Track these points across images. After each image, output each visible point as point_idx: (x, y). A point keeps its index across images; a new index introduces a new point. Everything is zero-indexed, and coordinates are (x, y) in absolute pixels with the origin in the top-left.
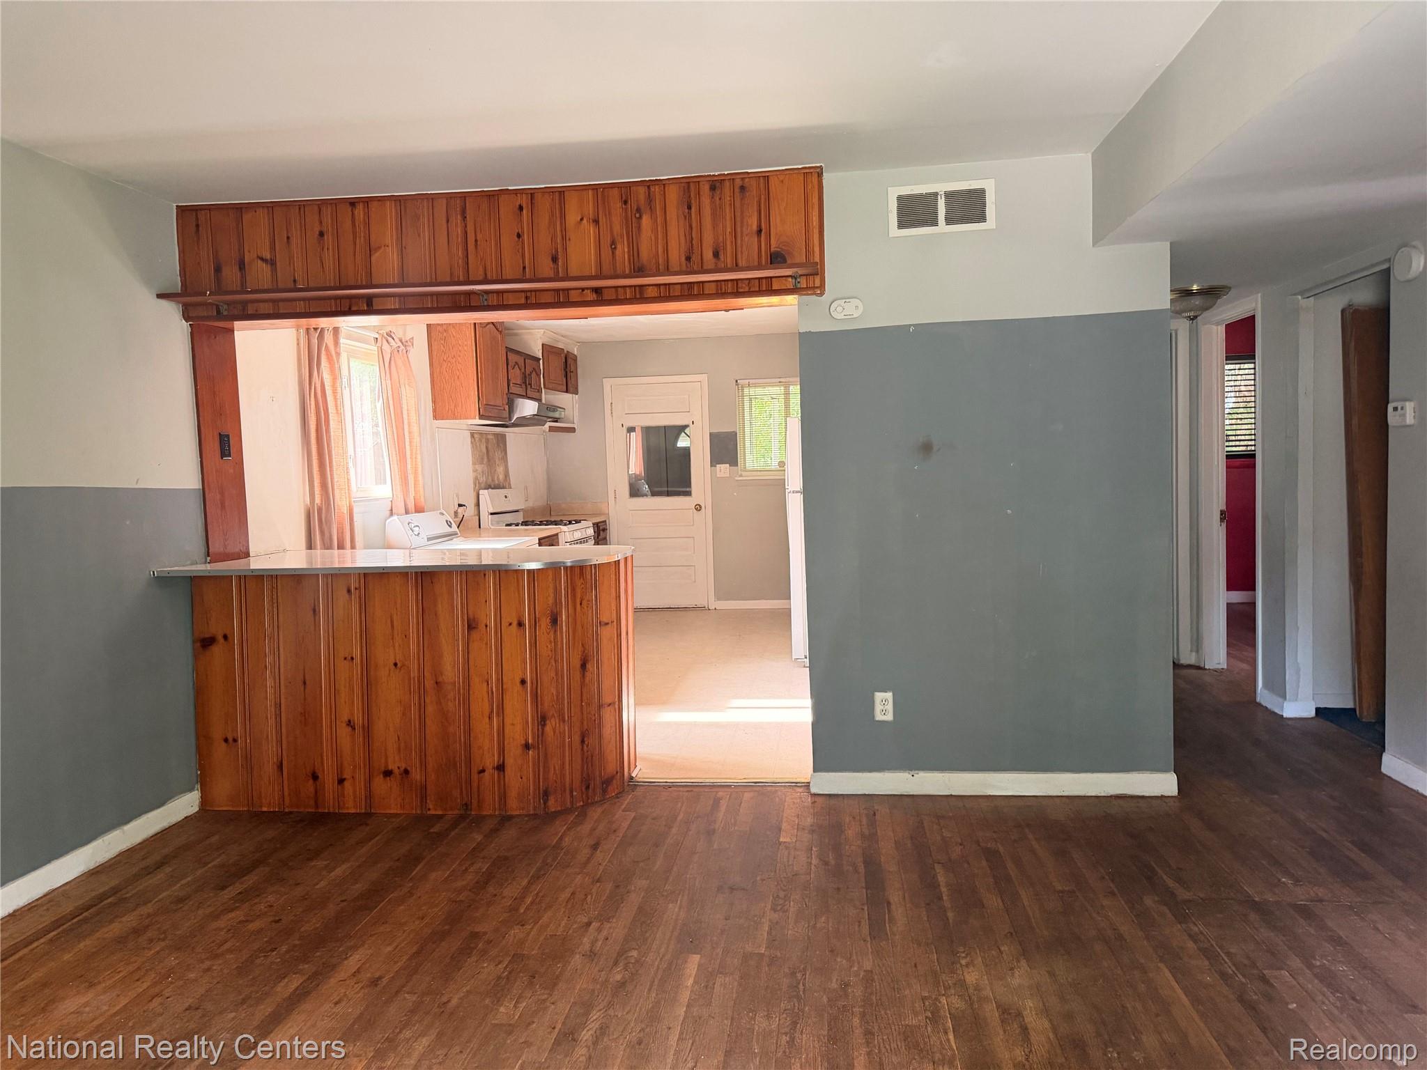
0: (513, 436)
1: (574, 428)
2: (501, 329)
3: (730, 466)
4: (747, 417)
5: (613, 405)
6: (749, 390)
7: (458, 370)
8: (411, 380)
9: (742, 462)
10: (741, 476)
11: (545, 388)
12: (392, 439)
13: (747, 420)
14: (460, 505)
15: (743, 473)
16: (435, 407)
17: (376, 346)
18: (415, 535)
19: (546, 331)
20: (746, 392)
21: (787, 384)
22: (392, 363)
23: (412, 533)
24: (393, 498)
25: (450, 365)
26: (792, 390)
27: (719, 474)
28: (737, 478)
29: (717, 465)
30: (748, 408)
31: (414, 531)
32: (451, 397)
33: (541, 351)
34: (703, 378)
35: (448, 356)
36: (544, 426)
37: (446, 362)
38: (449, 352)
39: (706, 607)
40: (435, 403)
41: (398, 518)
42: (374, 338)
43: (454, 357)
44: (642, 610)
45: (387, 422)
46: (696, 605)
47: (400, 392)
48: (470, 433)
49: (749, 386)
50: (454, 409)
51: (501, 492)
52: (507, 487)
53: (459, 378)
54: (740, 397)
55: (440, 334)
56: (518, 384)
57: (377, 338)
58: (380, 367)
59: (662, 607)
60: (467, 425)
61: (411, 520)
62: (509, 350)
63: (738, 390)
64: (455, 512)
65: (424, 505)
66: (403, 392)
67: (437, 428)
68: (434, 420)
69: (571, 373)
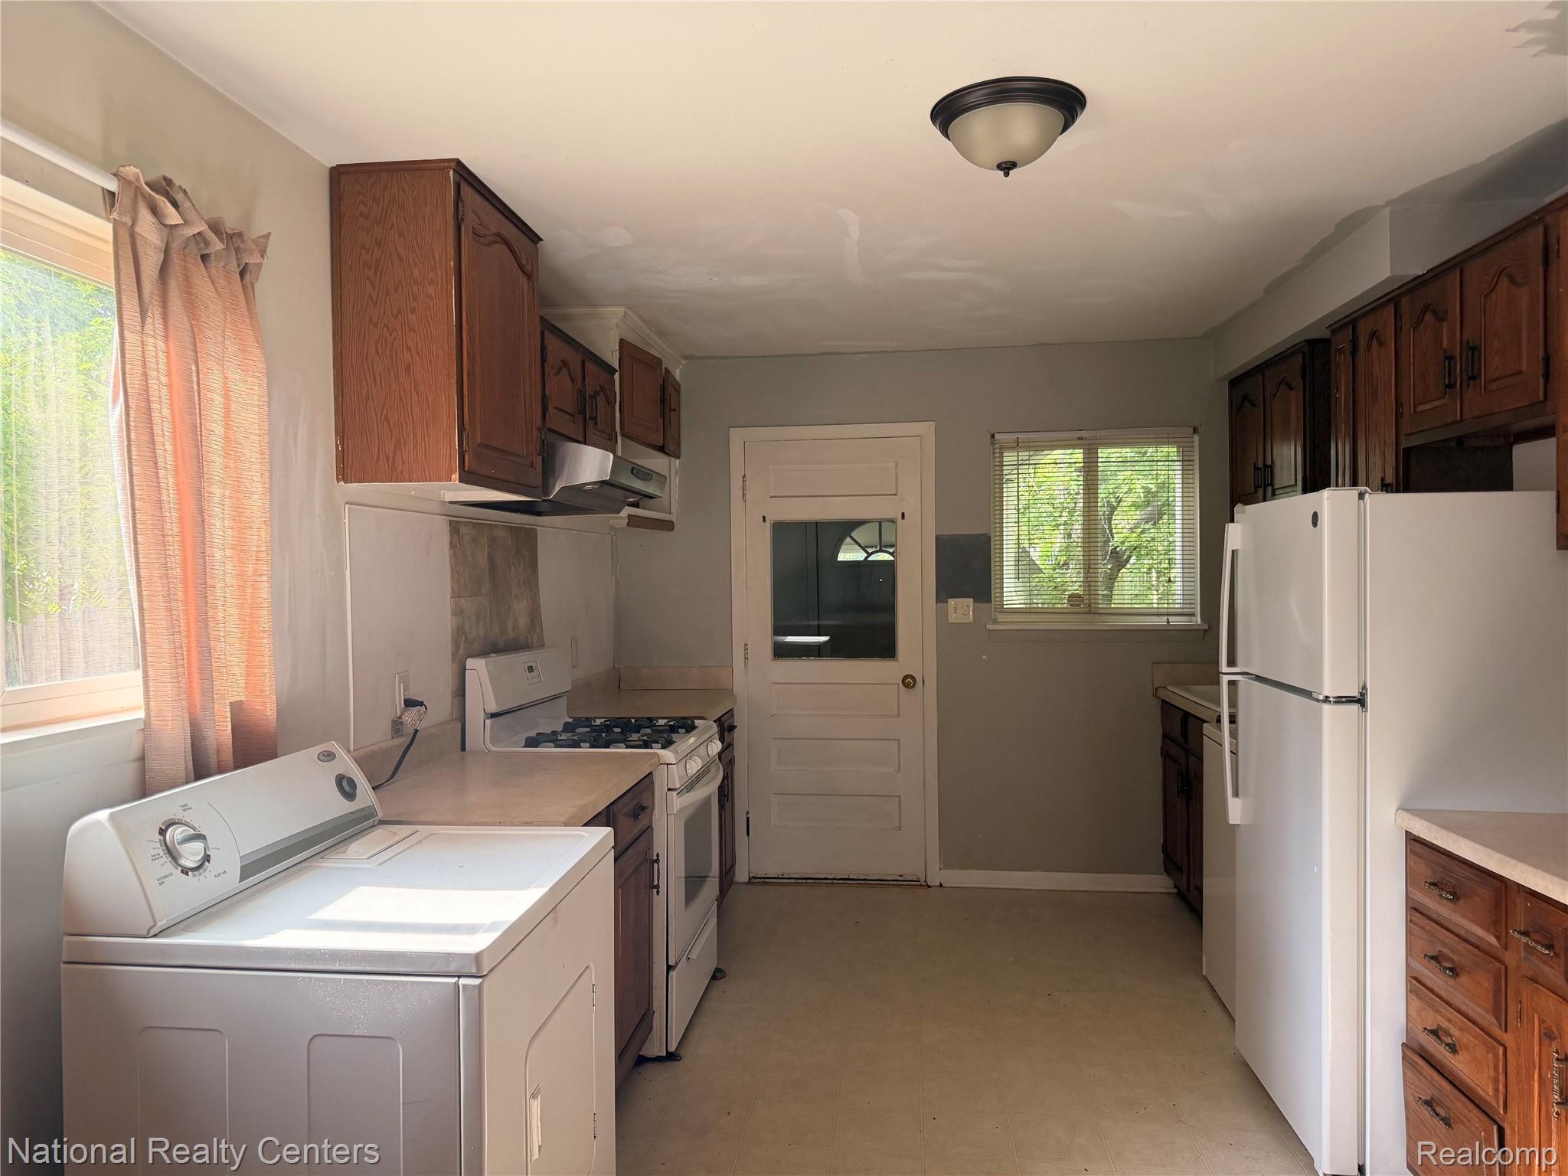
0: (551, 531)
1: (672, 522)
2: (528, 268)
3: (974, 602)
4: (1010, 512)
5: (747, 479)
6: (1016, 454)
7: (409, 349)
8: (252, 352)
9: (998, 595)
10: (995, 622)
11: (623, 435)
12: (153, 524)
13: (1010, 516)
14: (410, 703)
15: (1001, 617)
16: (343, 448)
17: (108, 220)
18: (185, 871)
19: (629, 312)
20: (1009, 457)
21: (1093, 442)
22: (173, 285)
23: (168, 866)
24: (147, 722)
25: (388, 335)
26: (1103, 453)
27: (953, 618)
28: (987, 626)
29: (949, 600)
30: (1012, 489)
31: (181, 856)
32: (387, 420)
33: (617, 355)
34: (927, 428)
35: (385, 312)
36: (618, 513)
37: (377, 328)
38: (387, 299)
39: (922, 880)
40: (343, 437)
41: (112, 817)
42: (106, 193)
43: (399, 312)
44: (793, 881)
45: (136, 470)
46: (901, 876)
47: (198, 377)
48: (450, 521)
49: (1017, 446)
50: (395, 452)
51: (521, 659)
52: (535, 645)
53: (410, 373)
54: (997, 468)
55: (364, 251)
56: (569, 414)
57: (112, 194)
58: (123, 291)
59: (833, 877)
60: (440, 501)
61: (181, 809)
62: (549, 328)
63: (994, 453)
64: (394, 722)
65: (274, 724)
66: (213, 380)
67: (347, 506)
68: (338, 482)
69: (673, 412)
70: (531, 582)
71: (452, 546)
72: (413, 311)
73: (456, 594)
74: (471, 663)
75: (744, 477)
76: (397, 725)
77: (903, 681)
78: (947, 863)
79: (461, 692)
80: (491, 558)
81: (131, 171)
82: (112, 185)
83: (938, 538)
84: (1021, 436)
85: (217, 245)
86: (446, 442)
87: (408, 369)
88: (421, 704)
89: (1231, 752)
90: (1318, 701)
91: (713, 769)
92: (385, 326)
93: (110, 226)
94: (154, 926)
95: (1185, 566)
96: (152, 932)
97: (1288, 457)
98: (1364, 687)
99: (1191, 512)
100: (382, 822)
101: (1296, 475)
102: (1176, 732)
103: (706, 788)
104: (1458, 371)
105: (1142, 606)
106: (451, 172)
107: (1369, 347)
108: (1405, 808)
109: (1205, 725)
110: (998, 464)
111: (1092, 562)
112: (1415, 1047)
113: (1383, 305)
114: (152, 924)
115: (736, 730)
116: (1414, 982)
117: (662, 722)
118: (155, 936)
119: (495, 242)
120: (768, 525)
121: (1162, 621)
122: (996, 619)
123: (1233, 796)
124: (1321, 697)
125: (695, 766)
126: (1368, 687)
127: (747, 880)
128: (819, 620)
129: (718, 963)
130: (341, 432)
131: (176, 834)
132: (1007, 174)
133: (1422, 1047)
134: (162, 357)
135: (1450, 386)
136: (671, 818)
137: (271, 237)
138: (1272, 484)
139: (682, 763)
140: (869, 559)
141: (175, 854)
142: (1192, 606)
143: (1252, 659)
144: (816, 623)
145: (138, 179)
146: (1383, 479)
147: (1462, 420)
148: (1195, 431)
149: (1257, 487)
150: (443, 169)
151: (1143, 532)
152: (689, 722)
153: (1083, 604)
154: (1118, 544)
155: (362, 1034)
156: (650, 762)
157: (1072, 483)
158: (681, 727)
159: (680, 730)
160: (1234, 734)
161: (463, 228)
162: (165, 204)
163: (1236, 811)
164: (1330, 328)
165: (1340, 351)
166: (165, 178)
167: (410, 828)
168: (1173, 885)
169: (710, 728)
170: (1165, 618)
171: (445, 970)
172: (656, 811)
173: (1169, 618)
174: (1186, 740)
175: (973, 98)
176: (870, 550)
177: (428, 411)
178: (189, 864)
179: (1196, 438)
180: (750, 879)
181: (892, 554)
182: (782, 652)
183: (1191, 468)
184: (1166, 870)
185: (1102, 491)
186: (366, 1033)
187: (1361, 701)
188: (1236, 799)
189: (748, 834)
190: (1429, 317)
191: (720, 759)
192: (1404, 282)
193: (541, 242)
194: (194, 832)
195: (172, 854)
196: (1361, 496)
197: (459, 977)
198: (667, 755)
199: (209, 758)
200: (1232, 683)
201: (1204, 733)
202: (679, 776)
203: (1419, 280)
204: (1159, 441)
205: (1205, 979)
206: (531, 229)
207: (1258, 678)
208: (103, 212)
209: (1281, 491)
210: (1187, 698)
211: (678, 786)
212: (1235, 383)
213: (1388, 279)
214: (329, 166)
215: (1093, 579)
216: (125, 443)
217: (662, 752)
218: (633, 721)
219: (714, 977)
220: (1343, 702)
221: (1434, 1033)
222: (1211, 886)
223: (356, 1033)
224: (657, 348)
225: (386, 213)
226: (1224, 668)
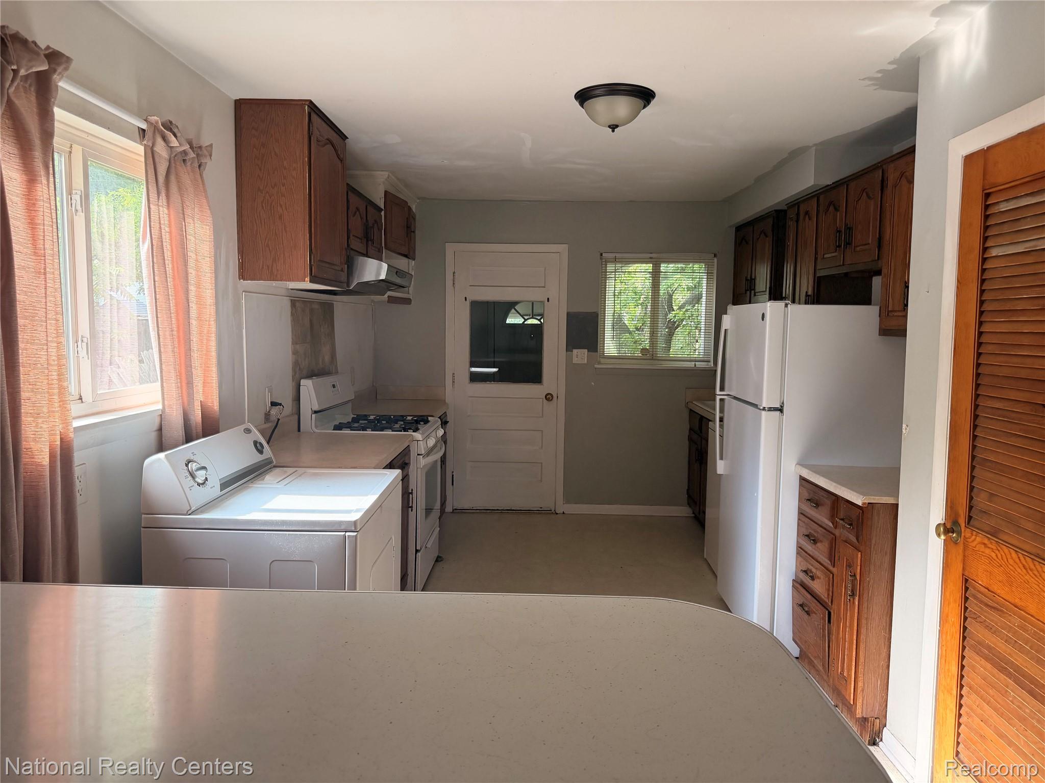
1: (410, 299)
2: (342, 156)
3: (588, 351)
4: (610, 297)
5: (456, 274)
6: (614, 265)
7: (281, 206)
8: (206, 212)
9: (602, 348)
10: (599, 363)
11: (385, 248)
12: (166, 308)
13: (610, 299)
14: (274, 404)
15: (602, 360)
16: (242, 260)
17: (141, 144)
18: (199, 485)
19: (390, 174)
20: (610, 267)
21: (658, 260)
22: (173, 178)
23: (192, 483)
24: (163, 410)
25: (269, 198)
26: (663, 267)
27: (575, 360)
28: (595, 366)
29: (574, 350)
30: (611, 286)
31: (196, 477)
32: (268, 246)
33: (383, 200)
34: (563, 248)
35: (267, 184)
36: (384, 295)
37: (262, 193)
38: (269, 178)
39: (553, 510)
40: (243, 254)
41: (166, 455)
42: (140, 131)
43: (275, 185)
44: (478, 511)
45: (156, 279)
46: (541, 508)
47: (185, 229)
48: (291, 300)
49: (615, 261)
50: (273, 265)
51: (328, 380)
52: (334, 372)
53: (281, 219)
54: (604, 273)
55: (255, 149)
56: (359, 238)
57: (144, 130)
58: (149, 183)
59: (502, 508)
60: (287, 289)
61: (192, 454)
62: (351, 189)
63: (602, 264)
64: (266, 414)
65: (218, 413)
66: (190, 229)
67: (244, 293)
68: (240, 280)
69: (412, 233)
70: (331, 334)
71: (292, 314)
72: (284, 185)
73: (294, 343)
74: (303, 382)
75: (454, 273)
76: (267, 416)
77: (546, 397)
78: (568, 500)
79: (297, 398)
80: (311, 321)
81: (154, 119)
82: (144, 126)
83: (568, 314)
84: (618, 255)
85: (192, 155)
86: (302, 258)
87: (280, 217)
88: (280, 404)
89: (720, 435)
90: (760, 409)
91: (439, 445)
92: (267, 192)
93: (142, 148)
94: (190, 509)
95: (706, 334)
96: (189, 512)
97: (763, 275)
98: (783, 403)
99: (711, 303)
100: (275, 467)
101: (766, 283)
102: (696, 428)
103: (435, 455)
104: (843, 239)
105: (684, 356)
106: (306, 107)
107: (804, 219)
108: (800, 464)
109: (710, 422)
110: (604, 271)
111: (655, 330)
112: (799, 581)
113: (813, 197)
114: (189, 509)
115: (448, 424)
116: (800, 549)
117: (409, 418)
118: (189, 515)
119: (327, 144)
120: (468, 303)
121: (692, 365)
122: (600, 361)
123: (720, 459)
124: (761, 408)
125: (431, 442)
126: (785, 403)
127: (452, 511)
128: (494, 358)
129: (439, 552)
130: (241, 251)
131: (192, 466)
132: (613, 131)
133: (802, 582)
134: (166, 218)
135: (839, 246)
136: (419, 470)
137: (213, 145)
138: (754, 290)
139: (425, 440)
140: (525, 323)
141: (193, 475)
142: (709, 356)
143: (733, 388)
144: (493, 360)
145: (157, 122)
146: (807, 292)
147: (843, 265)
148: (715, 256)
149: (746, 291)
150: (303, 104)
151: (687, 311)
152: (425, 418)
153: (649, 354)
154: (672, 318)
155: (297, 559)
156: (409, 439)
157: (647, 281)
158: (421, 421)
159: (421, 423)
160: (721, 426)
161: (312, 138)
162: (170, 135)
163: (721, 467)
164: (788, 206)
165: (791, 219)
166: (169, 121)
167: (294, 469)
168: (692, 512)
169: (437, 421)
170: (693, 363)
171: (339, 529)
172: (411, 467)
173: (696, 363)
174: (701, 432)
175: (598, 92)
176: (526, 318)
177: (292, 242)
178: (200, 482)
179: (716, 260)
180: (453, 510)
181: (539, 320)
182: (475, 378)
183: (712, 277)
184: (688, 504)
185: (663, 286)
186: (299, 559)
187: (781, 410)
188: (721, 461)
189: (453, 484)
190: (831, 208)
191: (442, 439)
192: (820, 187)
193: (347, 140)
194: (199, 466)
195: (193, 476)
196: (786, 305)
197: (346, 532)
198: (418, 436)
199: (192, 430)
200: (722, 400)
201: (710, 427)
202: (424, 449)
203: (829, 187)
204: (695, 261)
205: (706, 559)
206: (343, 133)
207: (735, 398)
208: (138, 140)
209: (759, 294)
210: (701, 408)
211: (423, 453)
212: (739, 228)
213: (812, 186)
214: (235, 99)
215: (655, 340)
216: (151, 264)
217: (414, 434)
218: (392, 417)
219: (437, 561)
220: (772, 410)
221: (806, 572)
222: (709, 513)
223: (294, 559)
224: (405, 194)
225: (268, 128)
226: (718, 392)
